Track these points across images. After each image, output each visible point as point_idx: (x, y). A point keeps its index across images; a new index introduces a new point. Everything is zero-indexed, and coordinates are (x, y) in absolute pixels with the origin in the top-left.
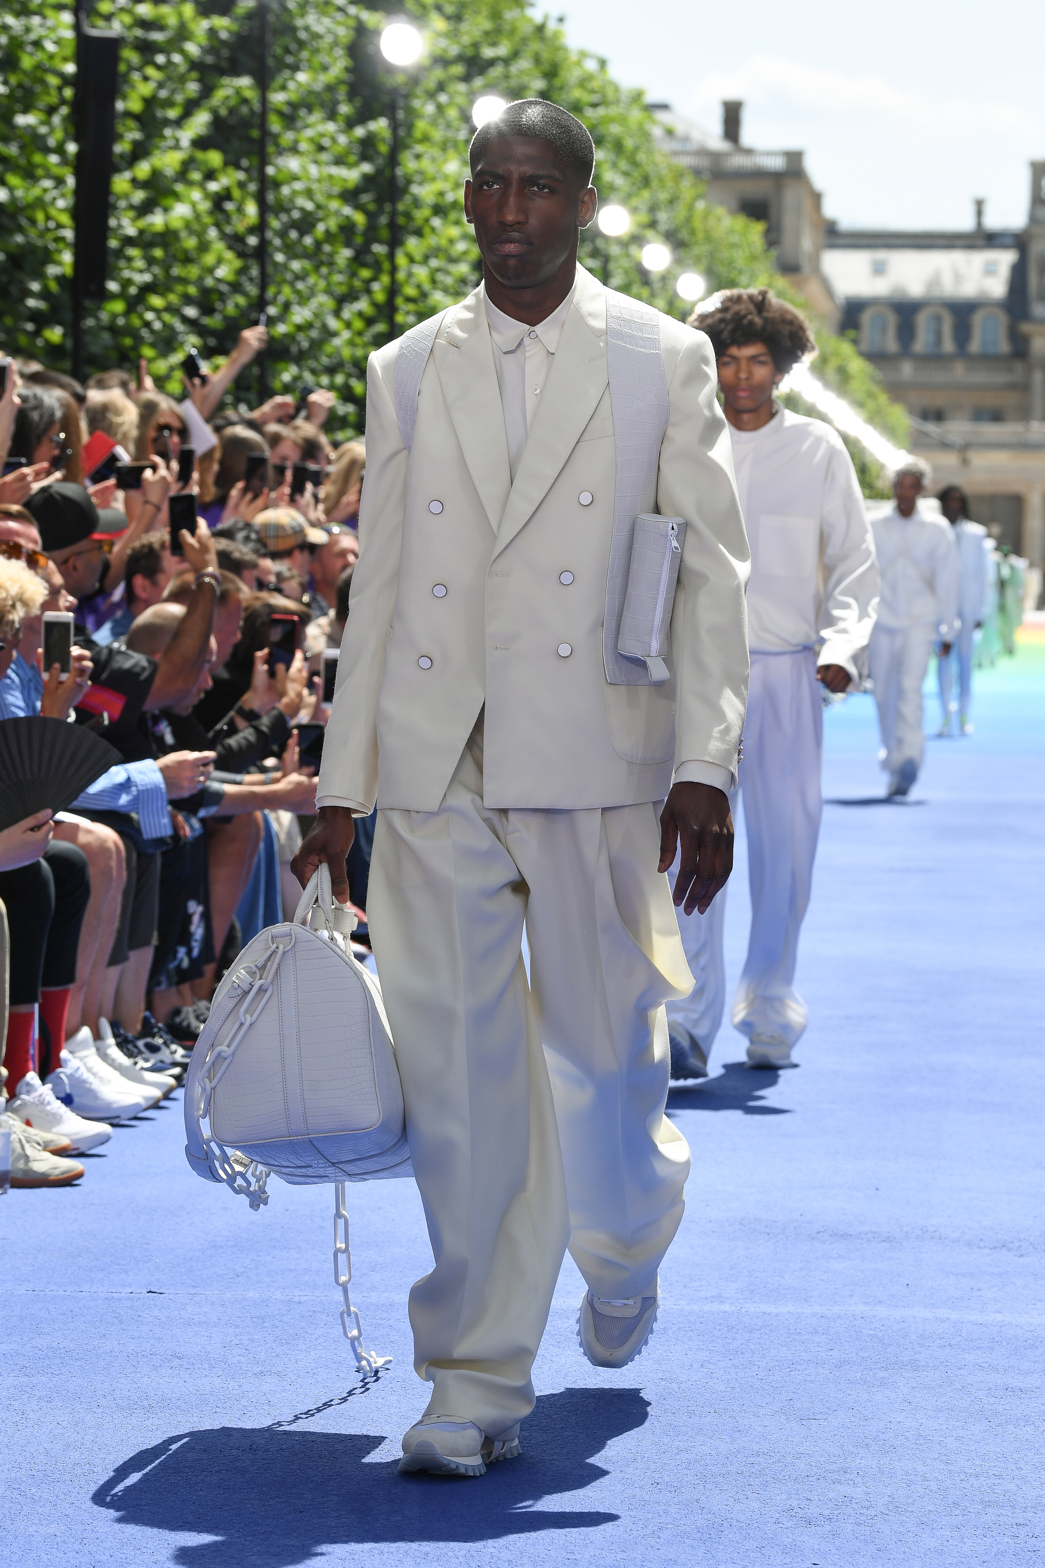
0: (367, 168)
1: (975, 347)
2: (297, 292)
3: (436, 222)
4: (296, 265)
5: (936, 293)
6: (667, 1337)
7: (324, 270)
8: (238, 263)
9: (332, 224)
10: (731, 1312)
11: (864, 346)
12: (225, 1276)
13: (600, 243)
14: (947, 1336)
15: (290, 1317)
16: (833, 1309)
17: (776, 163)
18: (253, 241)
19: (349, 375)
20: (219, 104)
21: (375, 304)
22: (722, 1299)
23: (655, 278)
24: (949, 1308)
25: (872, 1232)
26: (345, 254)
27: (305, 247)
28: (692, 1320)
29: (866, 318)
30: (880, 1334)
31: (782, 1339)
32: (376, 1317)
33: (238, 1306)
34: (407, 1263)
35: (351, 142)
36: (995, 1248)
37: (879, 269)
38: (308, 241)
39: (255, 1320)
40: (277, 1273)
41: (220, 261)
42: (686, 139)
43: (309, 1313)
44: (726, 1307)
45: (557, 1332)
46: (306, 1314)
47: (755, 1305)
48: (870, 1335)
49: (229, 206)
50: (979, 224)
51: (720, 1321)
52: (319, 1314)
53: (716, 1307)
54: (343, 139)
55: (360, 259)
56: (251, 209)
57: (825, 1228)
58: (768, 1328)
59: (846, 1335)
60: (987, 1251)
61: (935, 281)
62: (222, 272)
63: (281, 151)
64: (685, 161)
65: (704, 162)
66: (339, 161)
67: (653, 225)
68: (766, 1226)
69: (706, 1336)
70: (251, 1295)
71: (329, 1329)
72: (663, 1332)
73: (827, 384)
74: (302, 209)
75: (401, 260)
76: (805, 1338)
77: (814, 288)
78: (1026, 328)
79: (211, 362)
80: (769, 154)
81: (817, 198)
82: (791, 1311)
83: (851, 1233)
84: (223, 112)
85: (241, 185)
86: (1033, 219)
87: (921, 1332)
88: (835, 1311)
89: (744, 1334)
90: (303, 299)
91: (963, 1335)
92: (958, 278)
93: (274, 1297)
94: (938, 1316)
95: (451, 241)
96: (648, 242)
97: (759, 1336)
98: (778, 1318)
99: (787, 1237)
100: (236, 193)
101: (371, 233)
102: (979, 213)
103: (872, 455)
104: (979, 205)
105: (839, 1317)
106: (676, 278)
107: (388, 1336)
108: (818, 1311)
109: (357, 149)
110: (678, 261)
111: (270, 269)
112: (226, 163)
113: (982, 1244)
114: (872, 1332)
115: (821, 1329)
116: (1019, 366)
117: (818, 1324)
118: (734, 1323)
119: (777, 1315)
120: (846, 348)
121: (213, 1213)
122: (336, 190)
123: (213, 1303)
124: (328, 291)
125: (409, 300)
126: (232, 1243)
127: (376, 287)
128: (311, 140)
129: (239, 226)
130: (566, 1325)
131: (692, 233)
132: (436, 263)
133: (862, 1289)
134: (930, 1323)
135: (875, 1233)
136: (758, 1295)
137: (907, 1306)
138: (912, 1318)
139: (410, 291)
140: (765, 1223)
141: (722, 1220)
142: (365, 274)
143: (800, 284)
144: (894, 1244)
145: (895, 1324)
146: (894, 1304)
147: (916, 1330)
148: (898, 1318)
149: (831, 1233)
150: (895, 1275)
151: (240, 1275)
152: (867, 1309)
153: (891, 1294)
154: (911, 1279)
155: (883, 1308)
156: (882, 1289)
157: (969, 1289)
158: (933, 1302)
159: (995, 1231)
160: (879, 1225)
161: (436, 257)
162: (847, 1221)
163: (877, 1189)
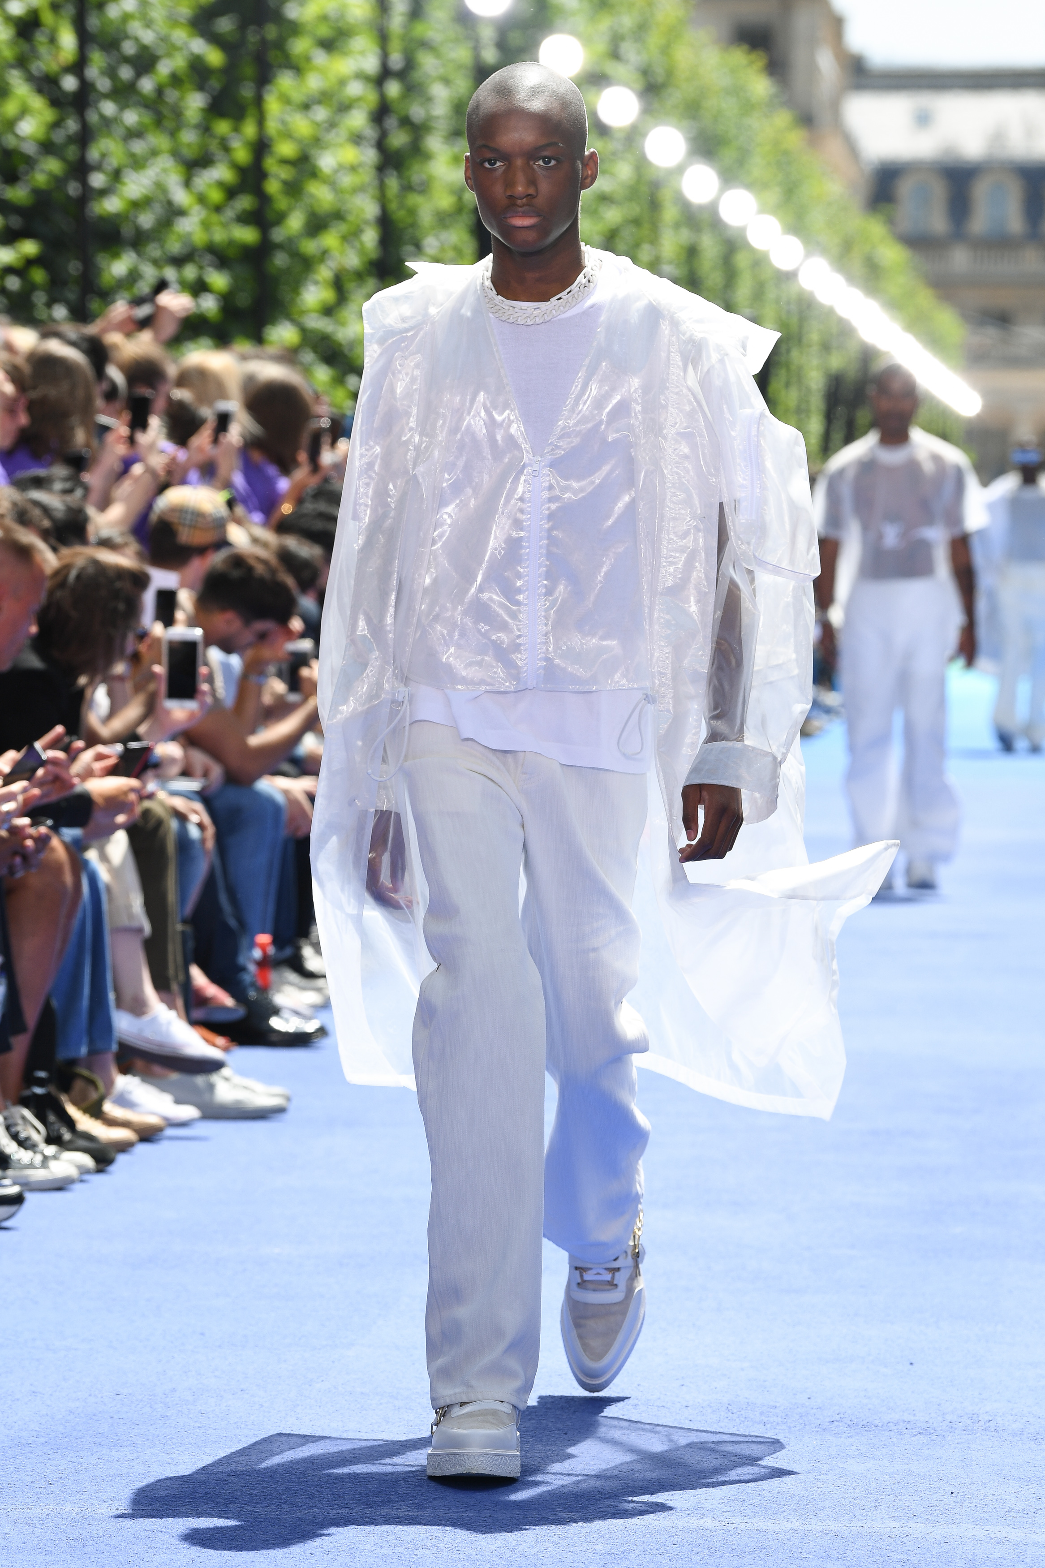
2: (133, 155)
3: (320, 58)
4: (131, 117)
5: (1000, 153)
6: (628, 1562)
7: (168, 126)
8: (50, 115)
9: (179, 62)
10: (714, 1529)
11: (903, 226)
12: (33, 1485)
14: (1005, 1562)
15: (120, 1538)
16: (852, 1525)
18: (70, 83)
19: (202, 268)
21: (237, 167)
22: (702, 1512)
24: (1008, 1525)
25: (904, 1421)
26: (195, 101)
27: (142, 93)
29: (905, 188)
33: (51, 1525)
37: (923, 119)
38: (147, 85)
39: (73, 1543)
41: (24, 111)
43: (146, 1533)
44: (708, 1523)
45: (479, 1557)
46: (142, 1534)
47: (747, 1520)
48: (901, 1561)
49: (38, 35)
51: (700, 1542)
52: (160, 1534)
53: (693, 1522)
55: (216, 108)
56: (68, 40)
57: (842, 1416)
58: (764, 1551)
61: (998, 136)
62: (28, 127)
68: (762, 1414)
70: (68, 1509)
71: (173, 1555)
72: (622, 1555)
73: (851, 279)
74: (138, 41)
75: (273, 105)
77: (834, 148)
81: (837, 23)
82: (795, 1528)
83: (876, 1423)
85: (55, 7)
87: (970, 1557)
88: (855, 1528)
89: (732, 1559)
90: (138, 163)
91: (1027, 1561)
92: (1030, 130)
93: (99, 1512)
94: (993, 1536)
95: (342, 82)
97: (752, 1562)
98: (778, 1537)
99: (790, 1427)
100: (47, 17)
101: (230, 71)
105: (860, 1537)
106: (644, 135)
107: (253, 1564)
108: (831, 1528)
110: (647, 111)
111: (93, 123)
114: (903, 1557)
117: (832, 1546)
118: (718, 1544)
119: (776, 1533)
120: (877, 231)
121: (18, 1400)
122: (184, 13)
123: (16, 1522)
124: (176, 155)
125: (285, 162)
126: (43, 1440)
127: (236, 143)
129: (51, 62)
130: (493, 1547)
131: (670, 73)
132: (321, 114)
133: (890, 1498)
134: (983, 1545)
135: (909, 1422)
136: (750, 1506)
137: (951, 1521)
138: (958, 1537)
139: (286, 149)
140: (759, 1409)
141: (702, 1405)
142: (223, 127)
143: (814, 141)
144: (934, 1437)
145: (935, 1545)
146: (933, 1519)
147: (963, 1555)
148: (939, 1537)
149: (849, 1423)
150: (936, 1480)
151: (53, 1482)
152: (897, 1525)
153: (930, 1505)
154: (957, 1485)
155: (919, 1524)
156: (917, 1498)
157: (1034, 1499)
158: (986, 1516)
160: (914, 1412)
161: (320, 104)
162: (870, 1406)
163: (911, 1364)
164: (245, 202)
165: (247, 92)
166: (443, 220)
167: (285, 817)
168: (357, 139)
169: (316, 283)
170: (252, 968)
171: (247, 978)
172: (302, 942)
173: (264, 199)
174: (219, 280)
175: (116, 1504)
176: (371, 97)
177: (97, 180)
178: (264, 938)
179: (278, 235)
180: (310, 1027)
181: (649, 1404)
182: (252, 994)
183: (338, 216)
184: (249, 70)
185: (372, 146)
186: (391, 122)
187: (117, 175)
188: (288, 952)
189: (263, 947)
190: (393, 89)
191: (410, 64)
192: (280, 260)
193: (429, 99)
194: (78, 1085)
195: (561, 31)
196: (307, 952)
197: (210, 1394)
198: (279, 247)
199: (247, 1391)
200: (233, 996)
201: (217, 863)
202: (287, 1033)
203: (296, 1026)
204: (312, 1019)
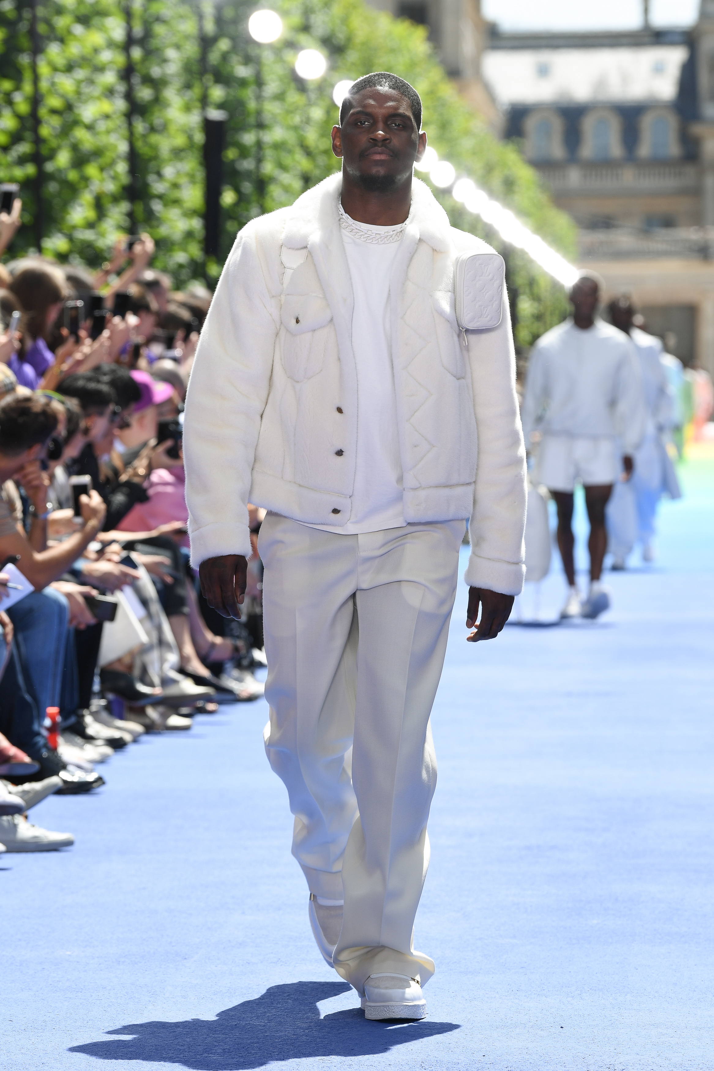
1: (644, 151)
3: (78, 29)
5: (604, 96)
11: (530, 154)
13: (253, 52)
21: (19, 117)
23: (311, 87)
29: (531, 124)
37: (543, 71)
50: (646, 21)
61: (601, 83)
67: (306, 28)
73: (491, 193)
75: (44, 69)
77: (476, 93)
78: (697, 129)
86: (704, 14)
92: (625, 78)
95: (96, 51)
96: (302, 48)
102: (646, 10)
103: (540, 267)
104: (646, 3)
106: (332, 86)
110: (333, 68)
116: (690, 171)
120: (512, 156)
125: (54, 111)
127: (18, 98)
131: (349, 39)
132: (80, 74)
139: (55, 102)
140: (446, 1065)
141: (401, 1064)
142: (7, 85)
143: (462, 90)
159: (685, 1068)
160: (565, 1065)
161: (80, 66)
162: (531, 1061)
163: (562, 1027)
164: (24, 148)
165: (25, 60)
166: (177, 153)
167: (68, 616)
168: (110, 93)
169: (81, 205)
170: (45, 733)
171: (41, 741)
172: (85, 712)
173: (38, 141)
176: (120, 59)
178: (53, 710)
179: (49, 167)
180: (91, 778)
181: (361, 1064)
182: (45, 754)
183: (97, 153)
184: (25, 42)
185: (121, 97)
186: (136, 80)
188: (73, 720)
189: (53, 718)
190: (137, 53)
191: (148, 34)
192: (52, 187)
193: (165, 61)
195: (264, 7)
196: (88, 719)
197: (18, 1067)
198: (50, 177)
199: (47, 1064)
200: (29, 755)
201: (15, 652)
202: (72, 783)
203: (79, 777)
204: (92, 772)
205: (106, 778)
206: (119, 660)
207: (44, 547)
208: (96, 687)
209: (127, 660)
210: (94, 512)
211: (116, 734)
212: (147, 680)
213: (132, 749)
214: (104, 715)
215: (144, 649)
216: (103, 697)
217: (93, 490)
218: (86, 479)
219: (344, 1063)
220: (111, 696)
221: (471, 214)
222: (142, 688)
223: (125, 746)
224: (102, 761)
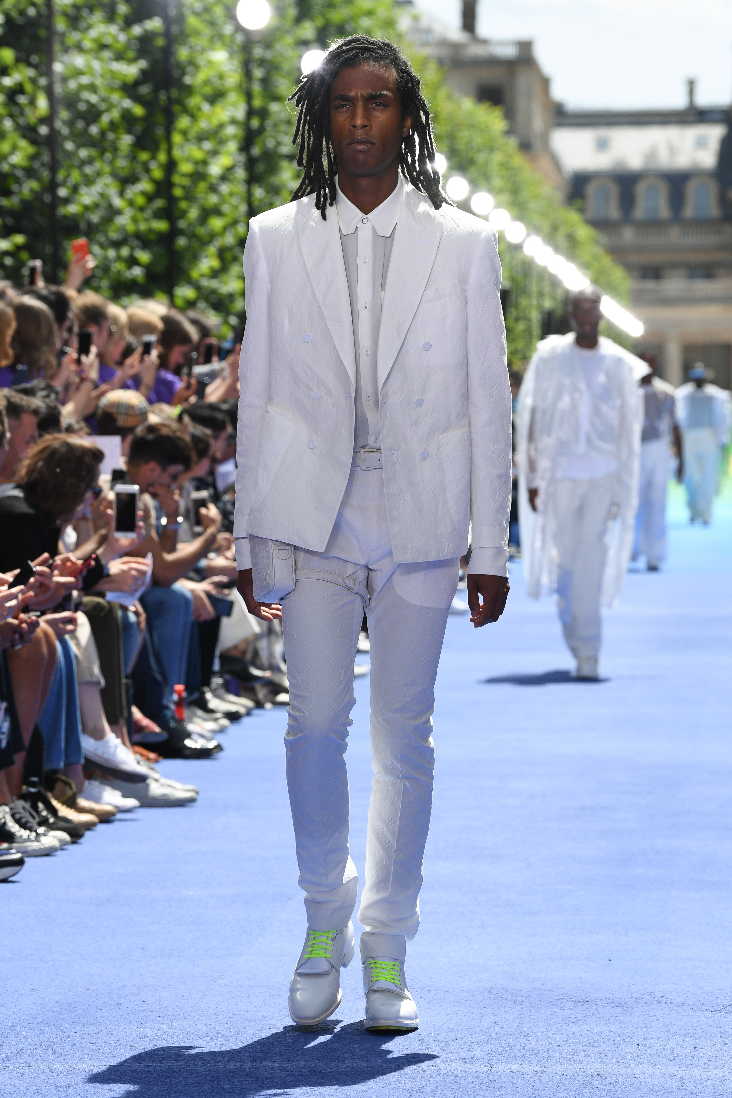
0: (143, 64)
1: (689, 212)
2: (85, 176)
3: (206, 107)
4: (84, 153)
5: (654, 165)
6: (426, 1095)
7: (108, 155)
8: (30, 150)
9: (115, 114)
10: (482, 1072)
11: (590, 214)
12: (32, 1050)
14: (673, 1090)
16: (572, 1067)
17: (509, 52)
18: (43, 130)
19: (132, 249)
20: (11, 7)
21: (155, 181)
22: (474, 1060)
24: (676, 1066)
25: (606, 998)
26: (126, 140)
27: (90, 136)
28: (448, 1079)
29: (591, 189)
30: (614, 1090)
31: (527, 1095)
32: (168, 1083)
33: (45, 1077)
34: (194, 1034)
35: (129, 40)
36: (715, 1011)
37: (602, 146)
38: (94, 130)
39: (59, 1089)
40: (79, 1047)
41: (14, 148)
42: (428, 31)
44: (478, 1067)
45: (328, 1093)
47: (503, 1065)
48: (605, 1090)
49: (22, 100)
50: (691, 101)
51: (473, 1080)
53: (469, 1067)
54: (122, 37)
55: (139, 144)
56: (42, 103)
57: (564, 995)
58: (515, 1085)
59: (584, 1091)
60: (708, 1013)
61: (652, 155)
62: (17, 159)
63: (66, 50)
64: (427, 51)
65: (445, 52)
66: (119, 57)
68: (512, 995)
69: (460, 1093)
70: (56, 1066)
72: (422, 1090)
73: (557, 249)
74: (88, 102)
75: (177, 138)
76: (548, 1093)
77: (545, 163)
79: (10, 240)
80: (501, 43)
81: (545, 82)
82: (535, 1069)
83: (588, 999)
84: (14, 14)
85: (33, 81)
87: (651, 1087)
88: (574, 1069)
89: (494, 1091)
90: (89, 181)
91: (688, 1089)
92: (672, 150)
93: (76, 1068)
94: (665, 1073)
95: (222, 126)
97: (507, 1093)
98: (524, 1076)
99: (531, 1004)
100: (28, 87)
101: (148, 120)
102: (691, 92)
104: (691, 85)
105: (578, 1074)
108: (559, 1070)
109: (135, 44)
111: (60, 156)
112: (18, 60)
113: (704, 1008)
114: (607, 1088)
115: (561, 1085)
117: (560, 1081)
118: (485, 1082)
119: (523, 1073)
120: (573, 216)
121: (22, 995)
122: (118, 83)
123: (22, 1075)
124: (114, 175)
125: (185, 175)
126: (39, 1021)
127: (154, 166)
128: (96, 40)
129: (31, 117)
132: (208, 145)
133: (598, 1049)
134: (659, 1079)
135: (609, 999)
136: (505, 1056)
137: (638, 1064)
138: (642, 1074)
139: (186, 168)
140: (511, 991)
141: (473, 990)
142: (144, 156)
143: (532, 161)
144: (626, 1009)
145: (628, 1080)
146: (626, 1062)
147: (646, 1085)
148: (630, 1074)
149: (570, 1000)
150: (627, 1036)
151: (46, 1049)
152: (603, 1067)
153: (624, 1053)
154: (641, 1040)
155: (617, 1066)
156: (615, 1049)
157: (692, 1048)
158: (661, 1060)
159: (715, 996)
160: (612, 992)
161: (207, 139)
162: (583, 989)
163: (610, 960)
164: (159, 203)
165: (160, 132)
167: (192, 608)
169: (207, 256)
170: (172, 707)
171: (169, 713)
172: (206, 689)
173: (172, 200)
174: (144, 256)
175: (88, 1062)
176: (241, 133)
177: (63, 192)
178: (180, 687)
179: (182, 224)
180: (211, 745)
182: (173, 724)
183: (218, 210)
184: (160, 118)
187: (75, 189)
188: (196, 695)
189: (179, 693)
192: (182, 242)
194: (59, 786)
196: (209, 696)
197: (149, 989)
198: (181, 232)
199: (173, 986)
200: (160, 725)
201: (148, 638)
202: (196, 749)
203: (202, 745)
204: (212, 740)
205: (224, 745)
206: (235, 647)
207: (173, 549)
208: (217, 666)
209: (242, 647)
210: (212, 521)
211: (233, 708)
212: (258, 662)
213: (246, 721)
214: (221, 691)
215: (257, 637)
216: (221, 677)
217: (211, 503)
218: (204, 494)
219: (424, 989)
220: (227, 677)
221: (538, 266)
222: (256, 672)
223: (240, 719)
224: (222, 730)
